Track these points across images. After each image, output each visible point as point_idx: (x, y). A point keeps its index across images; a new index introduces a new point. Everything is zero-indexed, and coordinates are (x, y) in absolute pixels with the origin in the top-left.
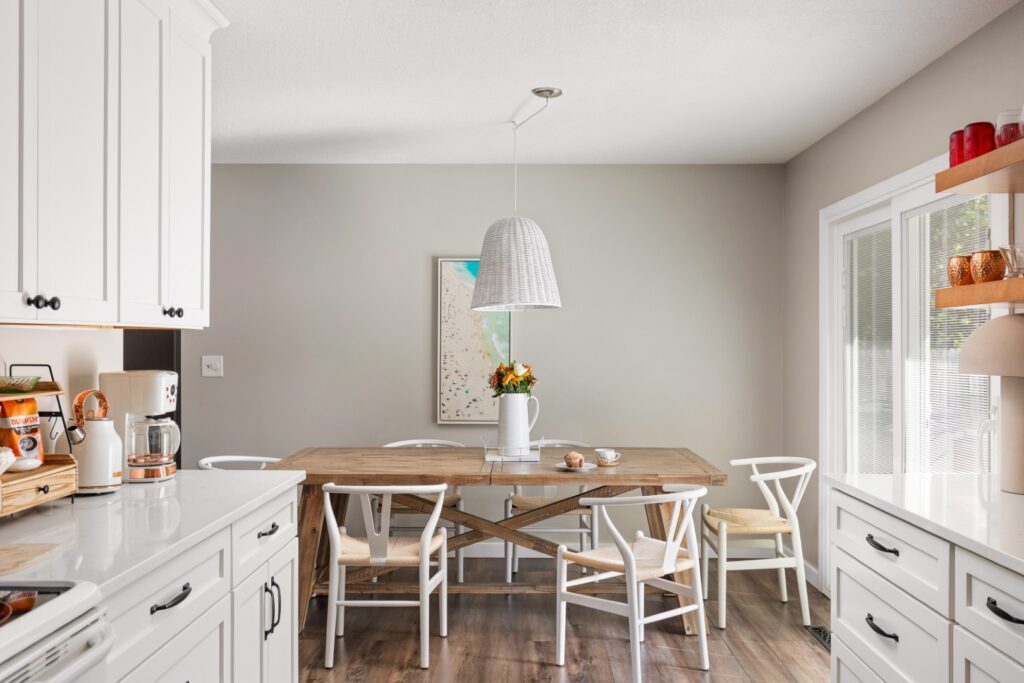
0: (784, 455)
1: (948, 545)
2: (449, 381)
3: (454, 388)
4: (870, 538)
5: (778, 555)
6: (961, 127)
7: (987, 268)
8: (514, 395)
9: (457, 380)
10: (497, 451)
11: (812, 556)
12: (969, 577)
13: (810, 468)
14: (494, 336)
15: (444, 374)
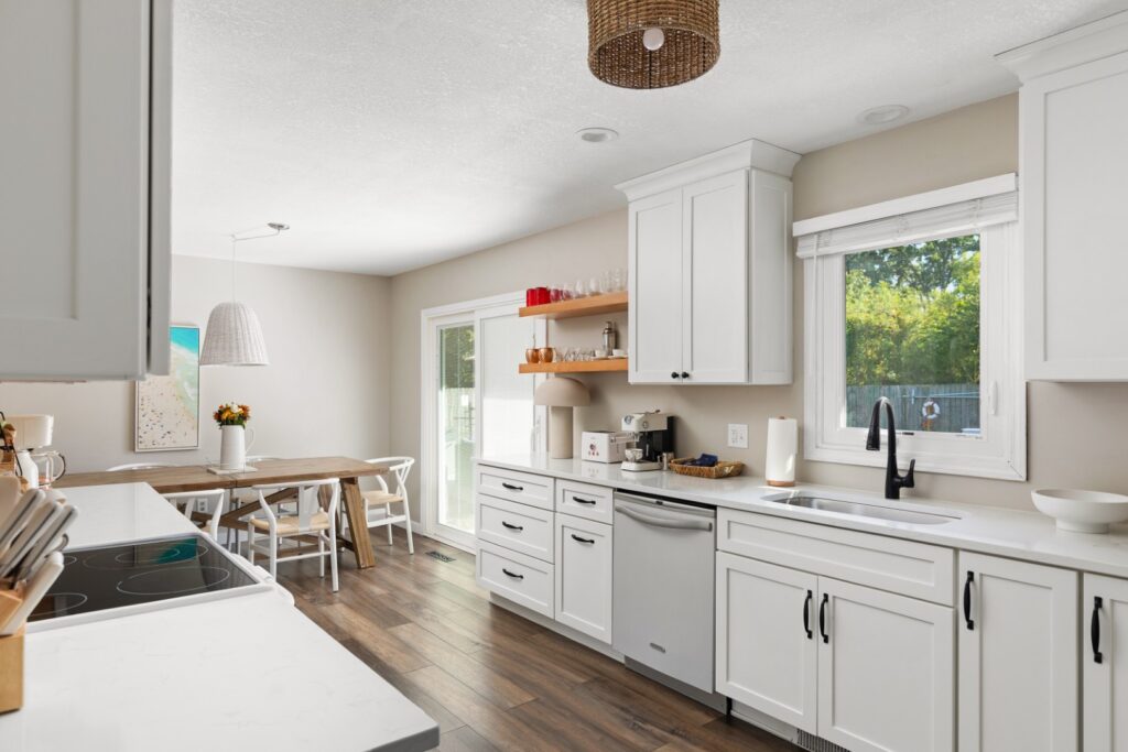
0: (390, 456)
1: (552, 480)
2: (146, 419)
3: (150, 424)
4: (505, 485)
5: (387, 516)
6: (534, 287)
7: (546, 356)
8: (231, 427)
9: (154, 417)
10: (222, 468)
11: (415, 516)
12: (564, 491)
13: (409, 463)
14: (186, 384)
15: (141, 413)
